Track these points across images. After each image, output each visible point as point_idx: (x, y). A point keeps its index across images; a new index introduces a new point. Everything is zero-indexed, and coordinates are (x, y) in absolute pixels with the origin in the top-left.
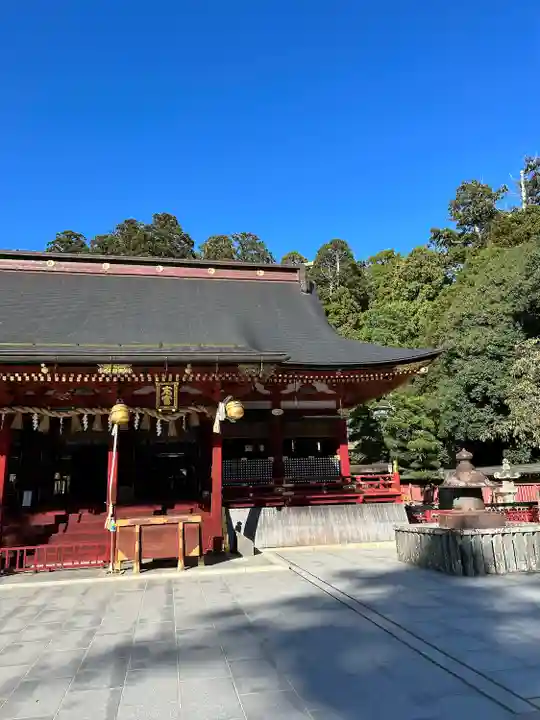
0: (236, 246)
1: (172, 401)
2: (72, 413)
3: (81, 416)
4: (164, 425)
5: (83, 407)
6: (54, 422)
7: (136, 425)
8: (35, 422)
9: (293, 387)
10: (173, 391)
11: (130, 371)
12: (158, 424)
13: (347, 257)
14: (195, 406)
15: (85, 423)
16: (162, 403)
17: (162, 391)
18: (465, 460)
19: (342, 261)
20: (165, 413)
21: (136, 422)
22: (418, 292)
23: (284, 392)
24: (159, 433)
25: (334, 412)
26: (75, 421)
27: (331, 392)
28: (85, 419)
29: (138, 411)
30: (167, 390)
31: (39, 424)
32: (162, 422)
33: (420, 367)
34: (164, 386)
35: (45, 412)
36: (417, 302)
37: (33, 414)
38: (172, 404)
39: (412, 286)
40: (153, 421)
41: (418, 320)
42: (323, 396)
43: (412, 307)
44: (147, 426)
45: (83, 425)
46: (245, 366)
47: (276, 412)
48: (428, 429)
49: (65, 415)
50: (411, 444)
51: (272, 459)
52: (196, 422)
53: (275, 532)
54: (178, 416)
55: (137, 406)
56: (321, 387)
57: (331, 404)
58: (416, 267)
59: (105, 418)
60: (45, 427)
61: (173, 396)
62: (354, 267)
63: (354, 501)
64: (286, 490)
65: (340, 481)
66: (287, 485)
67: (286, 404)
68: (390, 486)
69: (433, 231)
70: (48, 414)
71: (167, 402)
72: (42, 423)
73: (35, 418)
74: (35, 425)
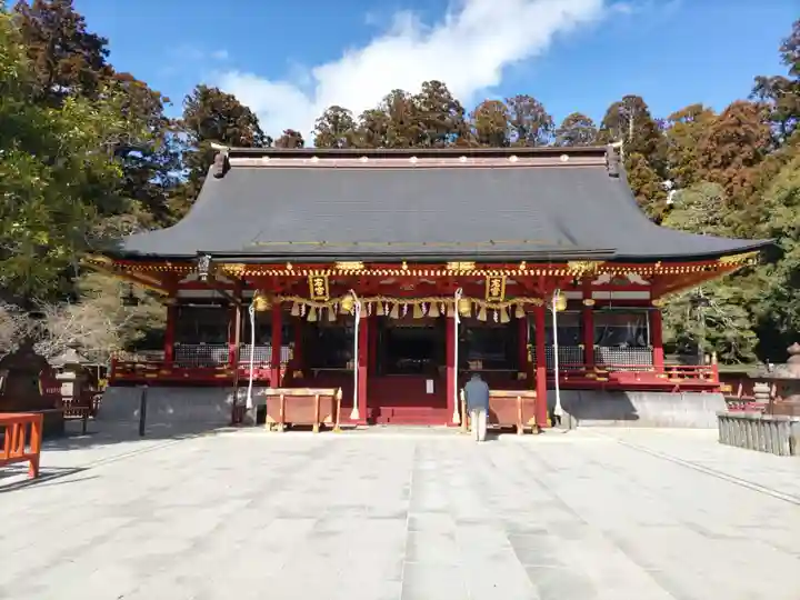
0: (510, 111)
1: (500, 292)
3: (421, 304)
7: (476, 313)
8: (387, 308)
9: (605, 278)
10: (500, 283)
11: (473, 267)
13: (643, 114)
15: (424, 309)
17: (491, 283)
18: (798, 353)
19: (636, 123)
22: (733, 156)
23: (595, 283)
25: (646, 303)
27: (644, 283)
29: (476, 301)
30: (495, 282)
31: (389, 310)
33: (748, 258)
34: (494, 279)
36: (732, 170)
38: (499, 295)
39: (727, 149)
42: (636, 287)
44: (484, 314)
45: (422, 311)
46: (574, 263)
47: (588, 303)
51: (582, 346)
56: (634, 277)
57: (645, 295)
60: (395, 313)
61: (500, 288)
62: (651, 127)
63: (668, 389)
64: (599, 375)
65: (652, 370)
66: (599, 371)
67: (597, 295)
68: (707, 376)
69: (757, 79)
70: (397, 302)
71: (495, 293)
72: (394, 308)
73: (387, 305)
74: (387, 312)
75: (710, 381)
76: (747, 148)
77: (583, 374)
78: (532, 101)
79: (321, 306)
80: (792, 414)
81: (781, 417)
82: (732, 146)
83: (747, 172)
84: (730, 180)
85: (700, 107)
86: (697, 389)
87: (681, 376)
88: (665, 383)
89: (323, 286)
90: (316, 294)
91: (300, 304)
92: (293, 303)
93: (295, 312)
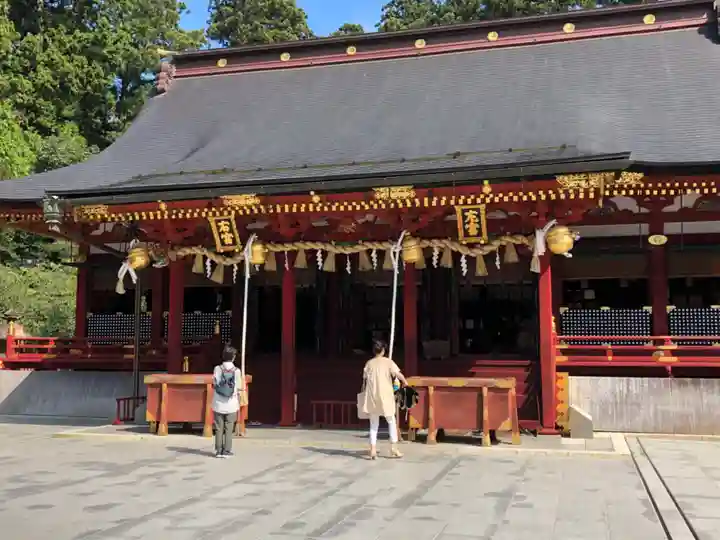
1: (480, 230)
2: (360, 248)
3: (369, 252)
4: (471, 261)
5: (372, 241)
7: (435, 263)
8: (320, 259)
9: (687, 199)
10: (478, 216)
11: (412, 194)
12: (463, 261)
14: (512, 235)
15: (375, 260)
16: (467, 234)
17: (464, 217)
20: (471, 246)
21: (435, 259)
24: (465, 271)
26: (364, 258)
28: (374, 255)
29: (436, 245)
30: (471, 215)
31: (323, 262)
32: (468, 257)
34: (468, 210)
35: (329, 248)
37: (317, 251)
38: (479, 234)
40: (456, 256)
44: (448, 263)
45: (372, 263)
46: (566, 178)
47: (657, 240)
49: (352, 250)
52: (512, 257)
54: (488, 249)
55: (435, 238)
60: (330, 266)
61: (479, 223)
67: (672, 228)
70: (333, 250)
71: (473, 231)
72: (328, 259)
73: (319, 255)
74: (320, 264)
77: (649, 353)
79: (234, 261)
89: (231, 231)
90: (223, 244)
91: (205, 258)
92: (194, 256)
93: (197, 268)
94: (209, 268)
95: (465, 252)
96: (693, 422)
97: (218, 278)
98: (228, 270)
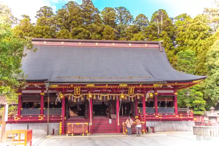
0: (117, 13)
4: (131, 99)
6: (103, 97)
10: (133, 89)
11: (127, 86)
14: (138, 93)
15: (111, 98)
18: (213, 110)
19: (163, 20)
20: (131, 95)
22: (197, 36)
24: (129, 101)
25: (173, 94)
27: (172, 88)
28: (111, 96)
30: (131, 89)
32: (130, 98)
33: (200, 81)
36: (197, 40)
38: (132, 93)
41: (197, 48)
42: (169, 89)
43: (194, 42)
48: (200, 97)
49: (106, 95)
50: (194, 102)
51: (154, 107)
52: (139, 98)
53: (158, 128)
54: (134, 96)
56: (169, 86)
57: (172, 91)
58: (197, 24)
59: (119, 96)
60: (101, 99)
61: (133, 91)
62: (169, 22)
63: (180, 120)
64: (160, 116)
65: (174, 114)
66: (159, 115)
67: (158, 91)
68: (190, 116)
69: (205, 9)
70: (102, 95)
71: (131, 92)
72: (100, 97)
73: (98, 96)
74: (99, 98)
75: (191, 117)
76: (202, 33)
77: (155, 116)
78: (125, 9)
79: (78, 97)
80: (211, 126)
81: (208, 127)
82: (197, 32)
83: (202, 42)
84: (196, 44)
85: (186, 14)
86: (187, 120)
87: (183, 116)
88: (178, 118)
89: (79, 90)
90: (76, 93)
91: (71, 96)
92: (69, 96)
93: (69, 98)
94: (72, 99)
95: (129, 96)
96: (167, 129)
97: (75, 101)
98: (77, 99)
